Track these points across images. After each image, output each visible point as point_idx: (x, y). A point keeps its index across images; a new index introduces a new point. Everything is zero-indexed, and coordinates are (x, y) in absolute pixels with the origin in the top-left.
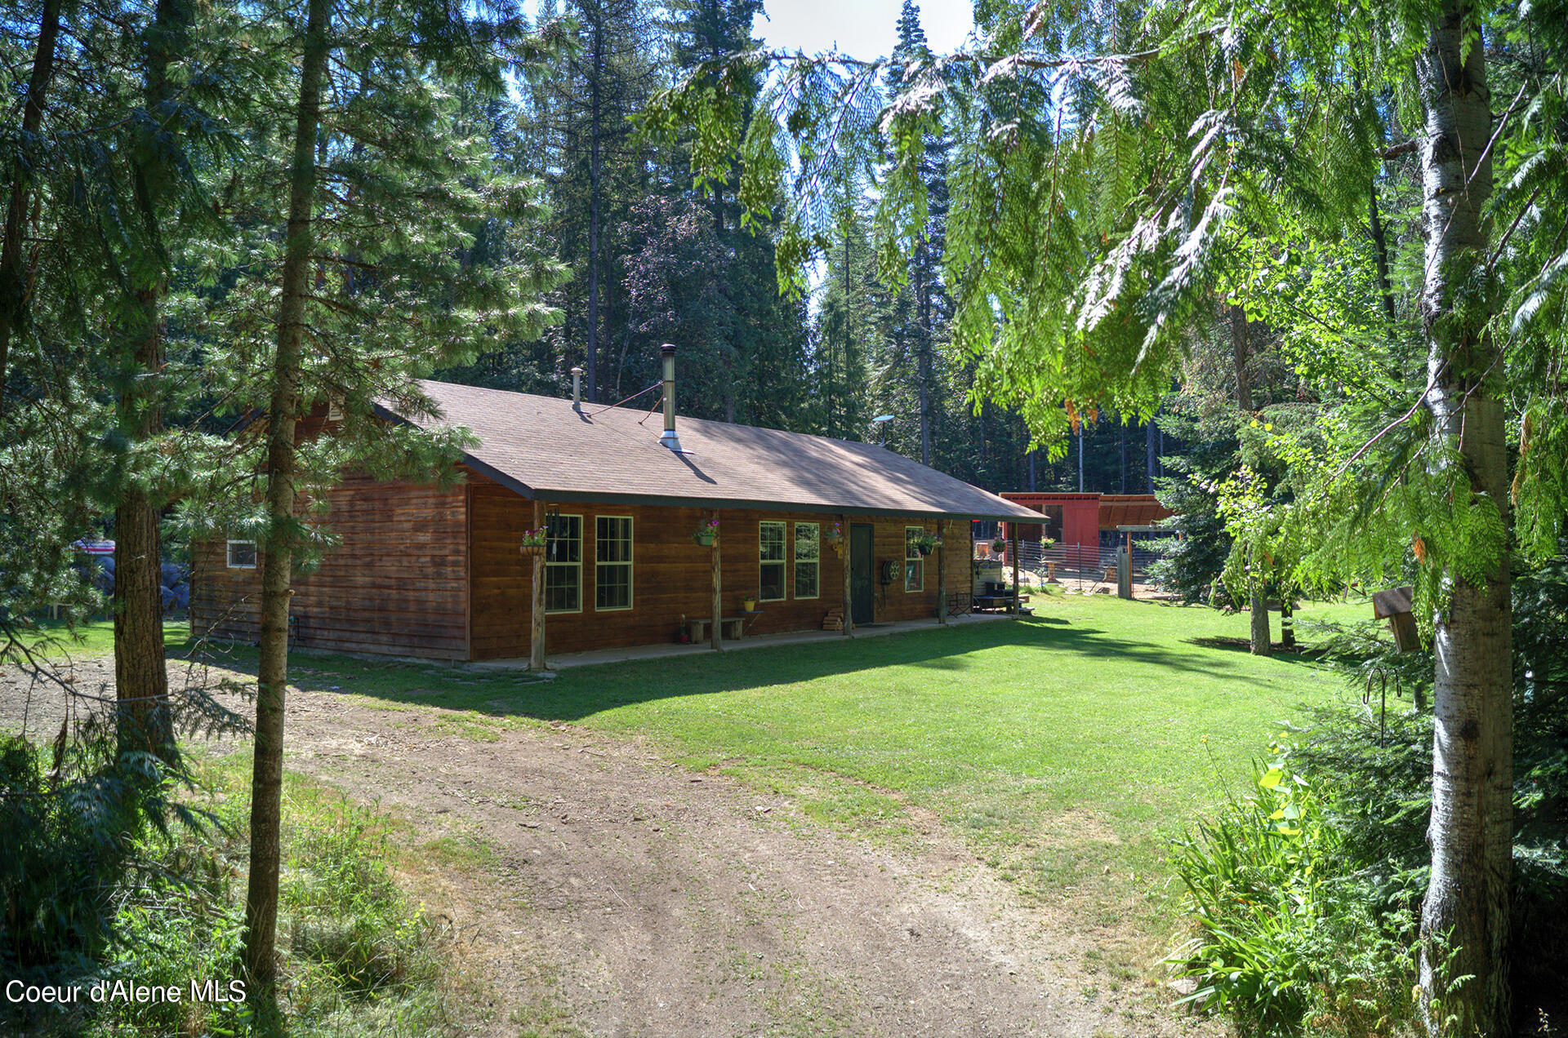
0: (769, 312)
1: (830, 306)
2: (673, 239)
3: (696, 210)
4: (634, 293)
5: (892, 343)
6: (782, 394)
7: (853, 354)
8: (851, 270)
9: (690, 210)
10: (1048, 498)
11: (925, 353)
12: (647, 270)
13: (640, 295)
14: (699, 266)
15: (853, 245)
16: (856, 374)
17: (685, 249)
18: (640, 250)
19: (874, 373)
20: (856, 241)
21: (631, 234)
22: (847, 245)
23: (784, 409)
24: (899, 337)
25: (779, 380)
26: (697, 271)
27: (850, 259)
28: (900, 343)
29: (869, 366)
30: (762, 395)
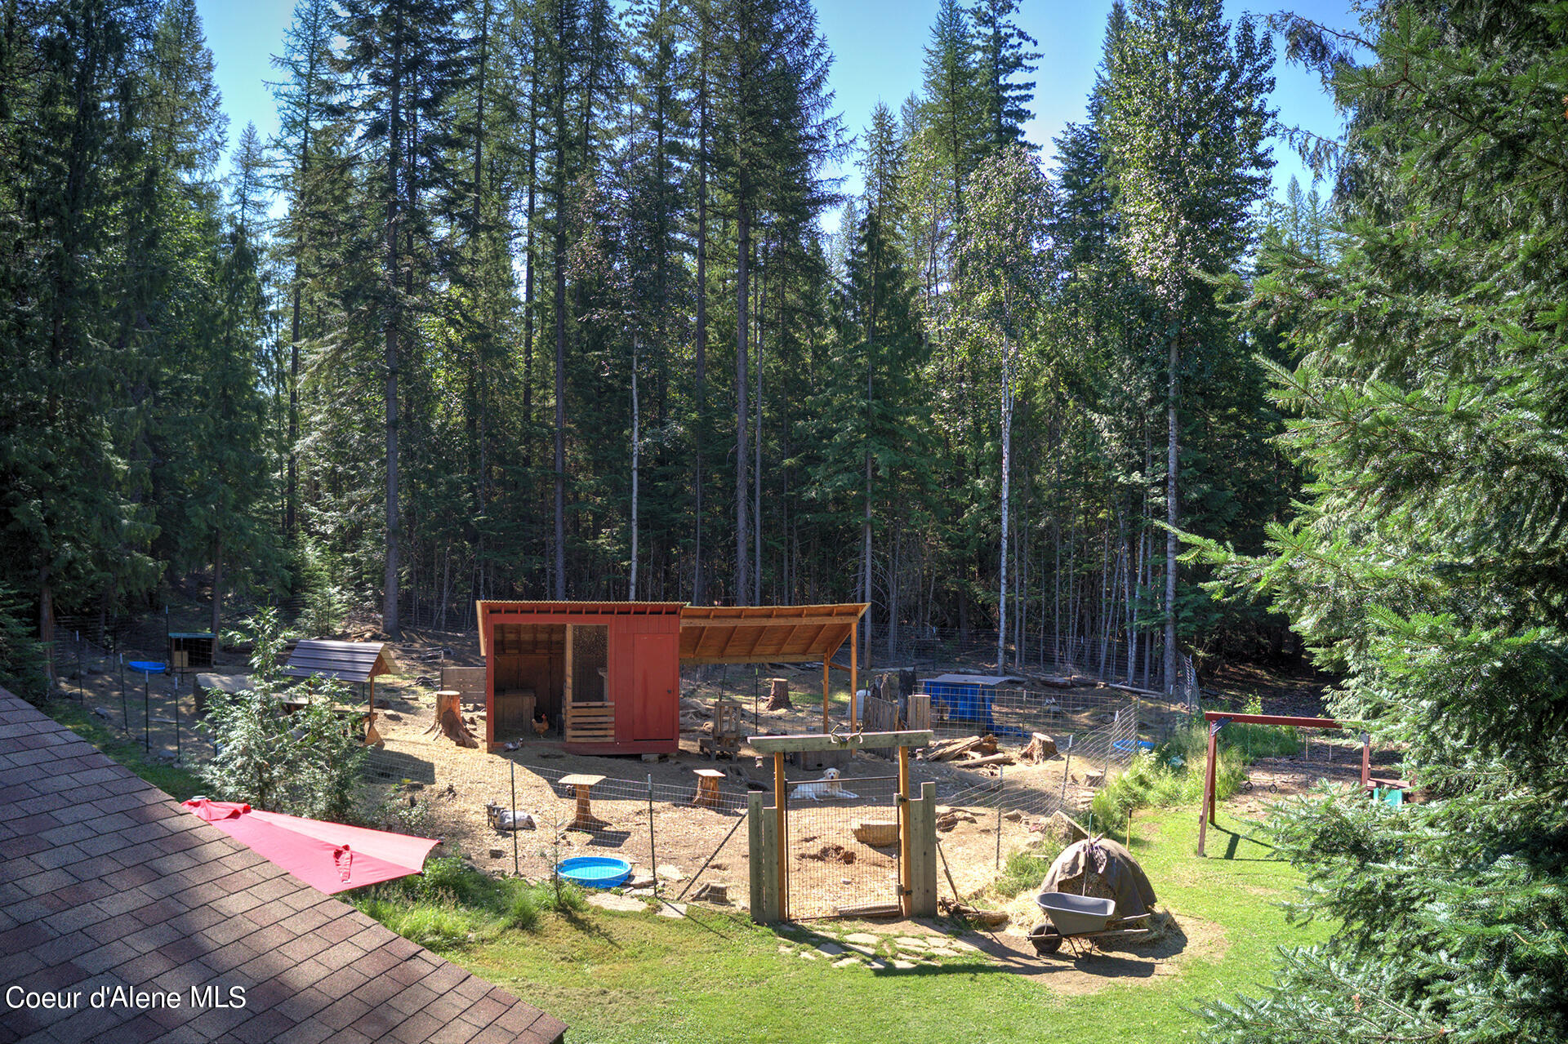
10: (577, 611)
11: (396, 330)
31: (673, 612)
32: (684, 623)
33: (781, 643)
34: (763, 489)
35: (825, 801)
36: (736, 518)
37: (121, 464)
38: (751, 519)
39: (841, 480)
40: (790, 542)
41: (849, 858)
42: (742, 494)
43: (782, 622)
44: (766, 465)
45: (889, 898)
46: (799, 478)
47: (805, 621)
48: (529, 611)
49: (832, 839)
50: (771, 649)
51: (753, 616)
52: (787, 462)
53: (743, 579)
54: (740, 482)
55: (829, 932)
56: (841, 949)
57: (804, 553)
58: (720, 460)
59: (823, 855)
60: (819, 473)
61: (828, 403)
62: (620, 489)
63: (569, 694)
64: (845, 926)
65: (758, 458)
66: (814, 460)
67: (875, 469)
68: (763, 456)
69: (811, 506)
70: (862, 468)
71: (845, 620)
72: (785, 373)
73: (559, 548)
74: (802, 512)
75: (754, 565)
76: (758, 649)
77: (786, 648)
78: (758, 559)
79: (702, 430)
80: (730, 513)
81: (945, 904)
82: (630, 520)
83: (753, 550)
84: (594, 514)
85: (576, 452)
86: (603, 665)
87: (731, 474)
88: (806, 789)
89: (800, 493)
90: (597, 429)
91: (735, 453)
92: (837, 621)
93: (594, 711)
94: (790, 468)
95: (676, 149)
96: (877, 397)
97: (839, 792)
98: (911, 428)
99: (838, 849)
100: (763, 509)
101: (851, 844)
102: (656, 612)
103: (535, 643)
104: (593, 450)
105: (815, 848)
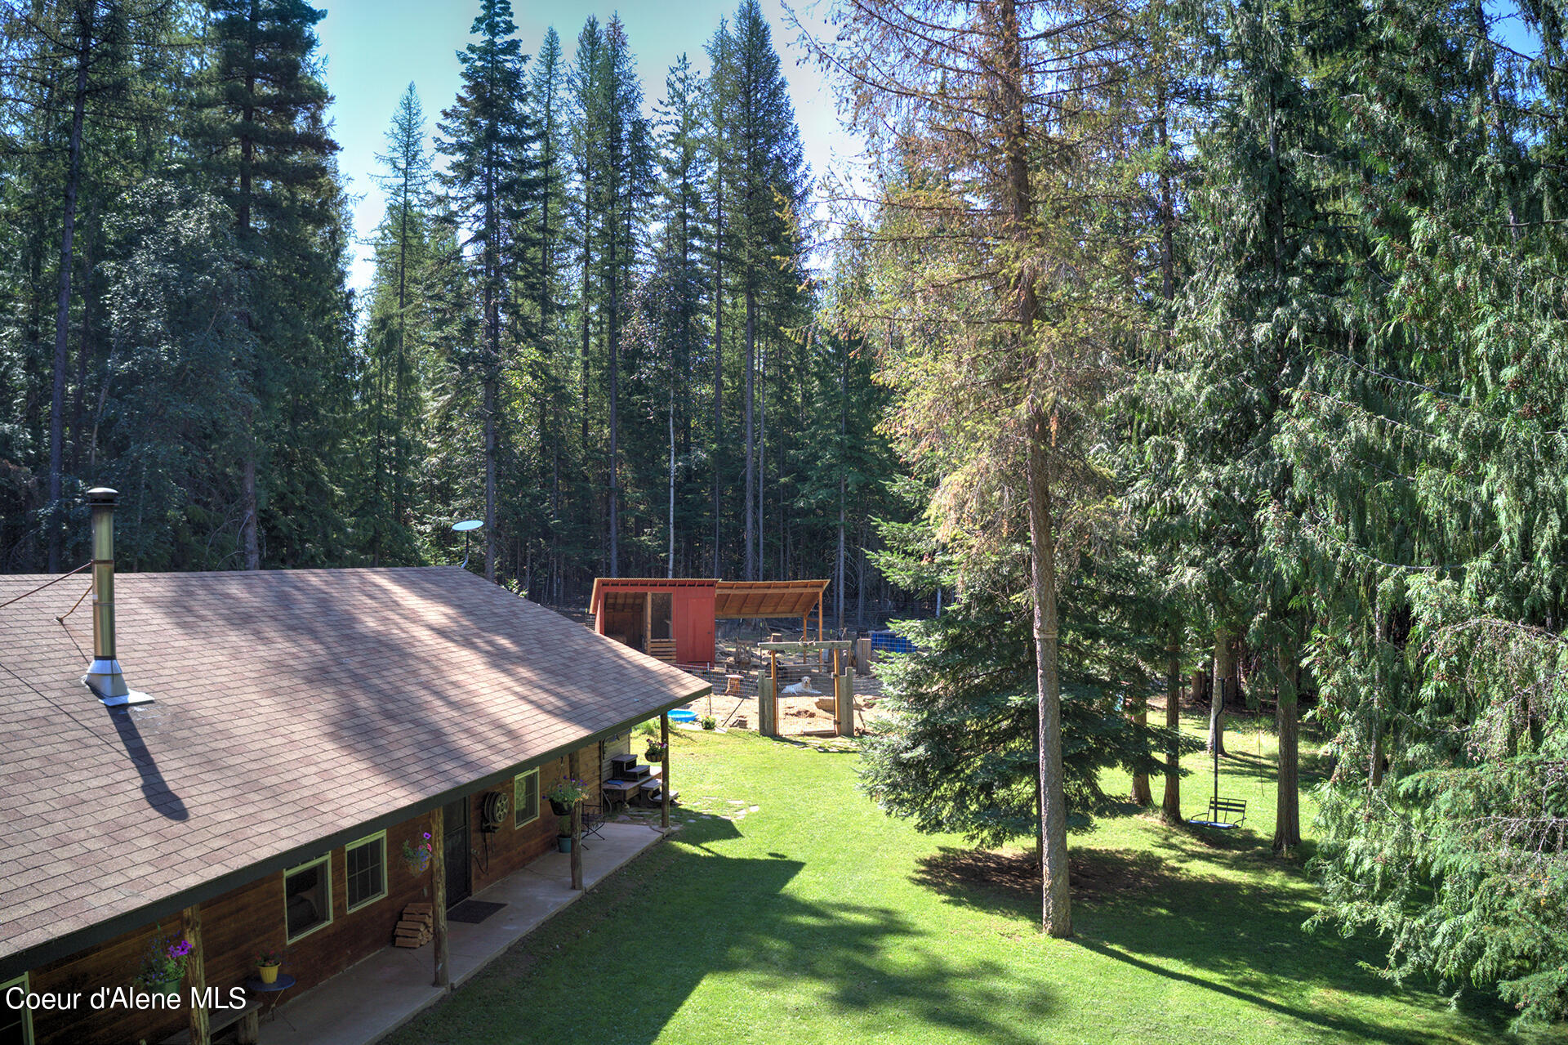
0: (306, 342)
1: (382, 323)
2: (176, 241)
3: (209, 202)
4: (115, 316)
5: (456, 370)
6: (319, 438)
7: (407, 381)
8: (407, 274)
9: (201, 203)
10: (654, 584)
11: (493, 382)
12: (137, 285)
13: (124, 320)
14: (207, 283)
15: (411, 246)
16: (409, 406)
17: (189, 257)
18: (130, 254)
19: (432, 404)
20: (414, 242)
21: (120, 230)
22: (404, 247)
23: (322, 457)
24: (463, 362)
25: (317, 421)
26: (204, 289)
27: (406, 262)
28: (464, 369)
29: (426, 394)
30: (294, 439)
31: (711, 585)
32: (718, 591)
33: (777, 605)
34: (765, 498)
35: (800, 694)
36: (745, 523)
37: (339, 492)
38: (756, 522)
39: (822, 494)
40: (785, 538)
41: (812, 715)
42: (750, 504)
43: (776, 591)
44: (767, 482)
45: (829, 726)
46: (791, 492)
47: (790, 590)
48: (625, 584)
49: (803, 708)
50: (770, 610)
51: (759, 587)
52: (782, 480)
53: (750, 566)
54: (749, 496)
55: (799, 739)
56: (805, 745)
57: (796, 548)
58: (733, 479)
59: (798, 714)
60: (806, 489)
61: (813, 436)
62: (659, 500)
63: (649, 634)
64: (807, 738)
65: (761, 476)
66: (803, 479)
67: (847, 486)
68: (765, 474)
69: (801, 513)
70: (837, 485)
71: (816, 590)
72: (782, 414)
73: (614, 544)
74: (794, 517)
75: (758, 556)
76: (762, 610)
77: (779, 609)
78: (761, 552)
79: (721, 457)
80: (739, 517)
81: (858, 729)
82: (667, 522)
83: (757, 545)
84: (637, 517)
85: (624, 472)
86: (669, 618)
87: (741, 490)
88: (790, 688)
89: (792, 503)
90: (640, 454)
91: (745, 474)
92: (810, 590)
93: (664, 645)
94: (785, 485)
95: (696, 232)
96: (848, 432)
97: (809, 690)
98: (873, 454)
99: (806, 712)
100: (765, 515)
101: (814, 709)
102: (701, 585)
103: (624, 605)
104: (637, 468)
105: (794, 711)
